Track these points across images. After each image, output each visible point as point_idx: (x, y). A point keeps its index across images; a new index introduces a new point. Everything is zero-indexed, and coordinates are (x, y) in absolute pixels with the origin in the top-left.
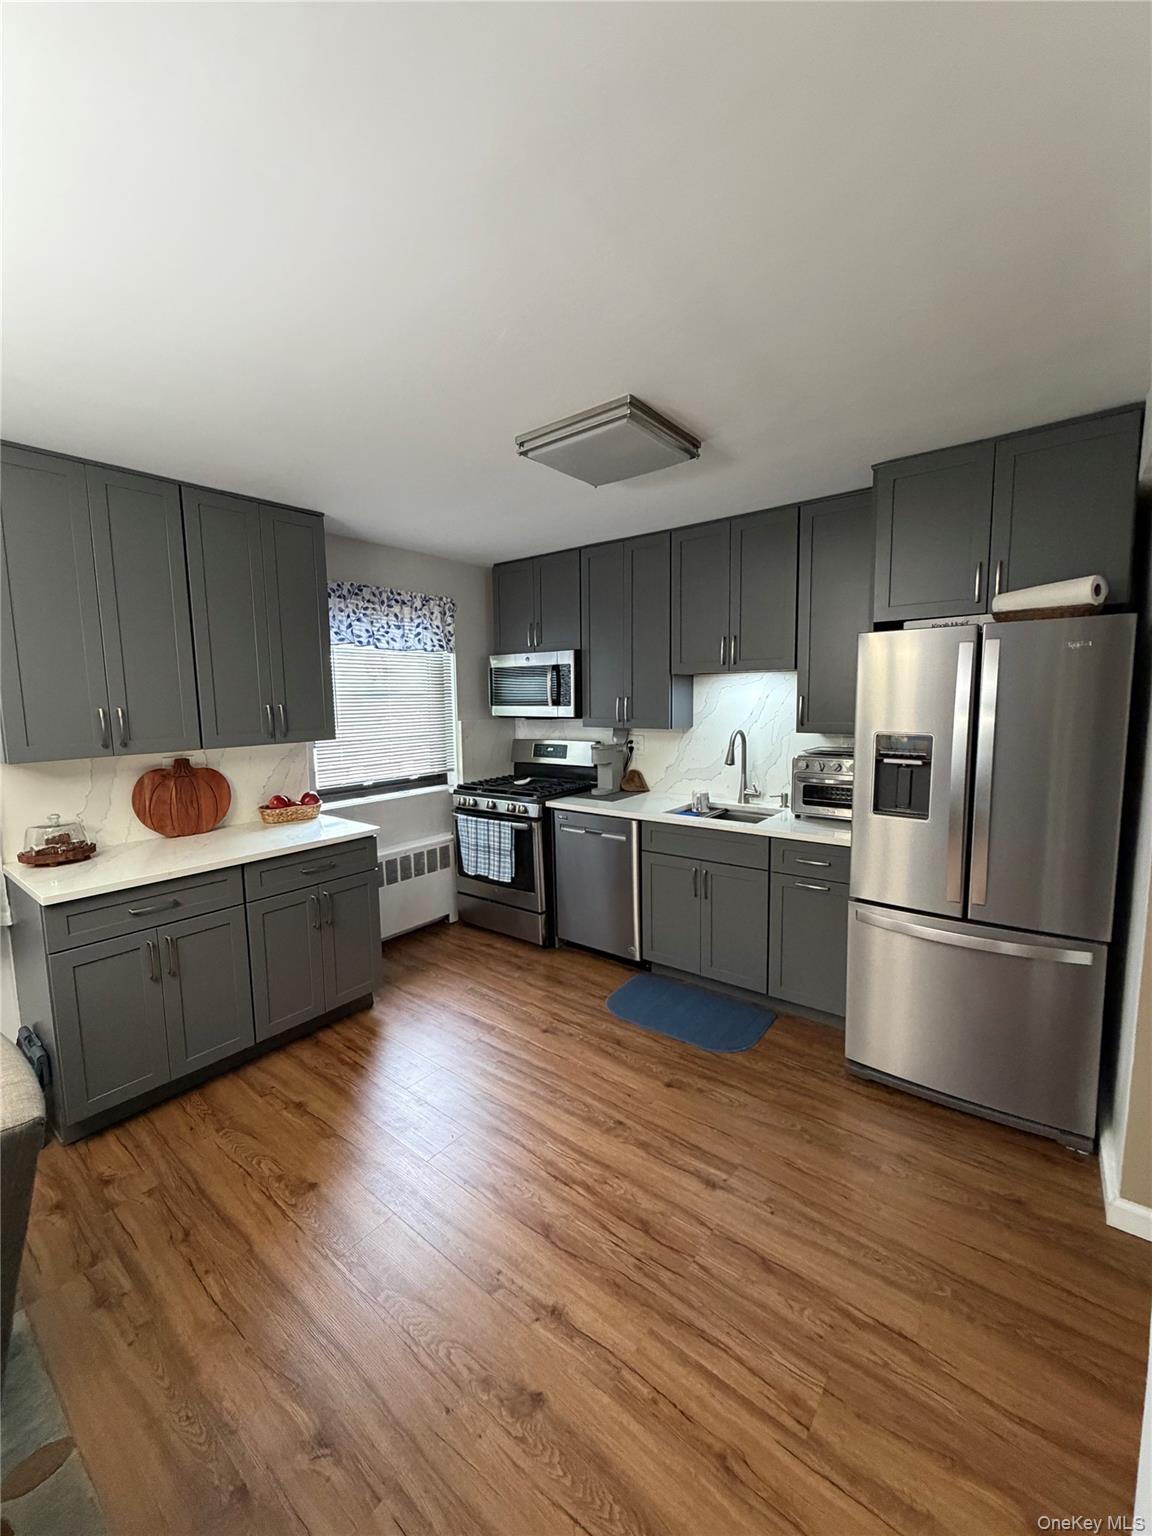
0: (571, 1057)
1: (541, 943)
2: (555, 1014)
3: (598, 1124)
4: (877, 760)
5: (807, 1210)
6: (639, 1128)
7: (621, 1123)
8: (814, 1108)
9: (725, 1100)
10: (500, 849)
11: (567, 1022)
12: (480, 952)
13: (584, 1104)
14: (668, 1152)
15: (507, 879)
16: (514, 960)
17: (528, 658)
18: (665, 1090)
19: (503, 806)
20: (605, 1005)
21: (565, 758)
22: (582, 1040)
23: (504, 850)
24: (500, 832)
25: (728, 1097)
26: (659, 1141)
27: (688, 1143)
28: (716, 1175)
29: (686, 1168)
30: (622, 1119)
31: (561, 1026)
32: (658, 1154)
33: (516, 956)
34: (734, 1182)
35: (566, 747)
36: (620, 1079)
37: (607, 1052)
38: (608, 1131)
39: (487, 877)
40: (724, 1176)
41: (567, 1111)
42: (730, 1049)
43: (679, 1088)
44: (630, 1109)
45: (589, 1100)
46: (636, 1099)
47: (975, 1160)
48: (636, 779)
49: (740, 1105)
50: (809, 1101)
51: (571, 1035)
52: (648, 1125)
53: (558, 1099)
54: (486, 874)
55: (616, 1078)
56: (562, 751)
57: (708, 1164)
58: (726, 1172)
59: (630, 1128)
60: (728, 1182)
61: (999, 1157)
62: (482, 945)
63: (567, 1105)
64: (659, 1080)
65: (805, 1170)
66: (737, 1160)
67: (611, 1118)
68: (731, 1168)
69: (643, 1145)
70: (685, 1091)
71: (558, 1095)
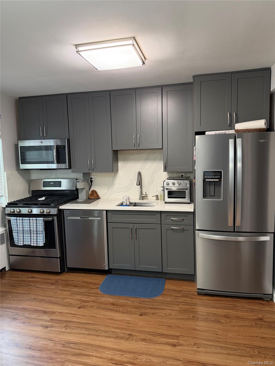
0: (97, 315)
1: (60, 271)
2: (80, 300)
3: (121, 338)
4: (203, 180)
5: (208, 343)
6: (139, 334)
7: (130, 335)
8: (192, 308)
9: (164, 315)
10: (37, 231)
11: (87, 302)
12: (29, 281)
13: (112, 332)
14: (154, 339)
15: (41, 244)
16: (49, 281)
17: (42, 142)
18: (141, 317)
19: (36, 211)
20: (99, 291)
21: (61, 187)
22: (97, 307)
23: (39, 231)
24: (37, 223)
25: (163, 313)
26: (148, 337)
27: (159, 334)
28: (174, 342)
29: (163, 343)
30: (130, 333)
31: (85, 304)
32: (150, 341)
33: (49, 279)
34: (181, 342)
35: (61, 182)
36: (121, 318)
37: (110, 309)
38: (127, 339)
39: (30, 245)
40: (177, 341)
41: (107, 337)
42: (156, 296)
43: (145, 315)
44: (131, 328)
45: (113, 330)
46: (131, 324)
47: (245, 311)
48: (95, 194)
49: (169, 315)
50: (191, 307)
51: (92, 306)
52: (141, 332)
53: (100, 333)
54: (29, 244)
55: (119, 318)
56: (59, 184)
57: (170, 339)
58: (177, 339)
59: (135, 335)
60: (179, 343)
61: (251, 307)
62: (28, 278)
63: (105, 334)
64: (137, 314)
65: (201, 330)
66: (178, 334)
67: (126, 334)
68: (178, 337)
69: (144, 340)
70: (148, 315)
71: (100, 332)
